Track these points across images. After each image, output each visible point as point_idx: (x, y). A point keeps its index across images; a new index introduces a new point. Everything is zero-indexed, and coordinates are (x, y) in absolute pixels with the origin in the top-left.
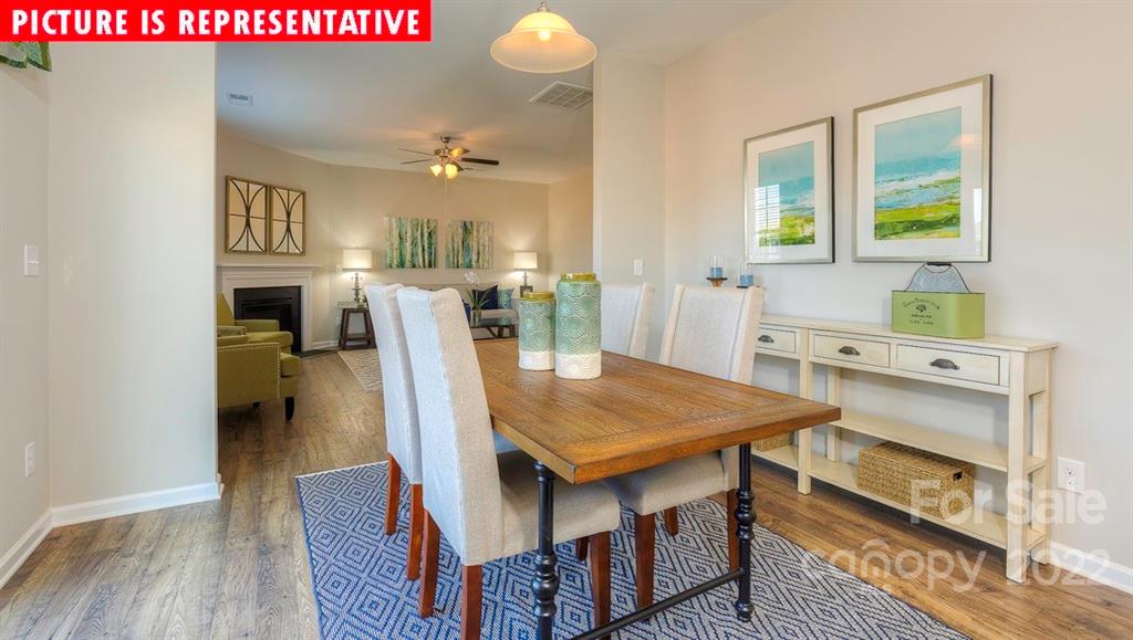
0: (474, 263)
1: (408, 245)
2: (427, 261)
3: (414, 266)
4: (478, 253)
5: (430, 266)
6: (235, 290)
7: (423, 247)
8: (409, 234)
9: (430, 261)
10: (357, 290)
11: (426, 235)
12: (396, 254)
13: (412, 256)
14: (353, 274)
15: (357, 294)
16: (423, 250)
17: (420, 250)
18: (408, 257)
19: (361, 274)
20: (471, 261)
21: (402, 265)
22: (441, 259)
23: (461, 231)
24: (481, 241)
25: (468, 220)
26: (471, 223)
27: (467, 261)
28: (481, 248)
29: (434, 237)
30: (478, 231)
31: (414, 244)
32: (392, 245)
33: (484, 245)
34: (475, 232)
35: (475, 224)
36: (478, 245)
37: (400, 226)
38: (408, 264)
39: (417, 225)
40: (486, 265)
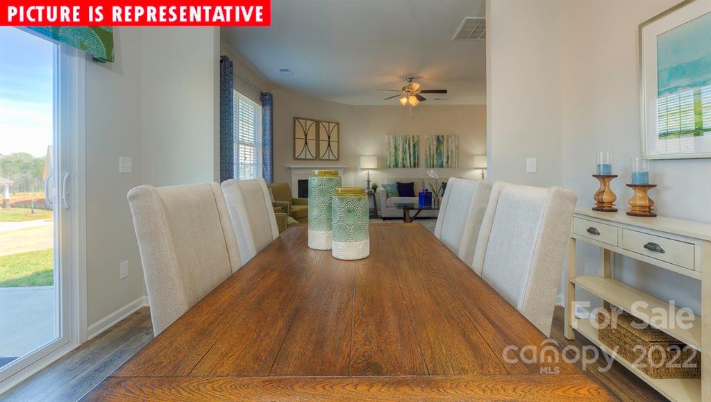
0: (444, 164)
1: (400, 153)
2: (412, 164)
3: (404, 167)
4: (448, 157)
5: (415, 166)
6: (299, 181)
7: (410, 154)
8: (401, 146)
9: (414, 163)
10: (369, 182)
11: (412, 146)
12: (393, 159)
13: (403, 159)
14: (366, 172)
15: (369, 184)
16: (410, 156)
17: (408, 156)
18: (400, 161)
19: (371, 172)
20: (442, 162)
21: (396, 166)
22: (422, 162)
23: (435, 142)
24: (450, 148)
25: (440, 135)
26: (443, 137)
27: (440, 162)
28: (450, 154)
29: (417, 147)
30: (448, 142)
31: (404, 152)
32: (390, 153)
33: (452, 151)
34: (445, 143)
35: (445, 137)
36: (448, 151)
37: (395, 141)
38: (400, 165)
39: (406, 140)
40: (453, 165)
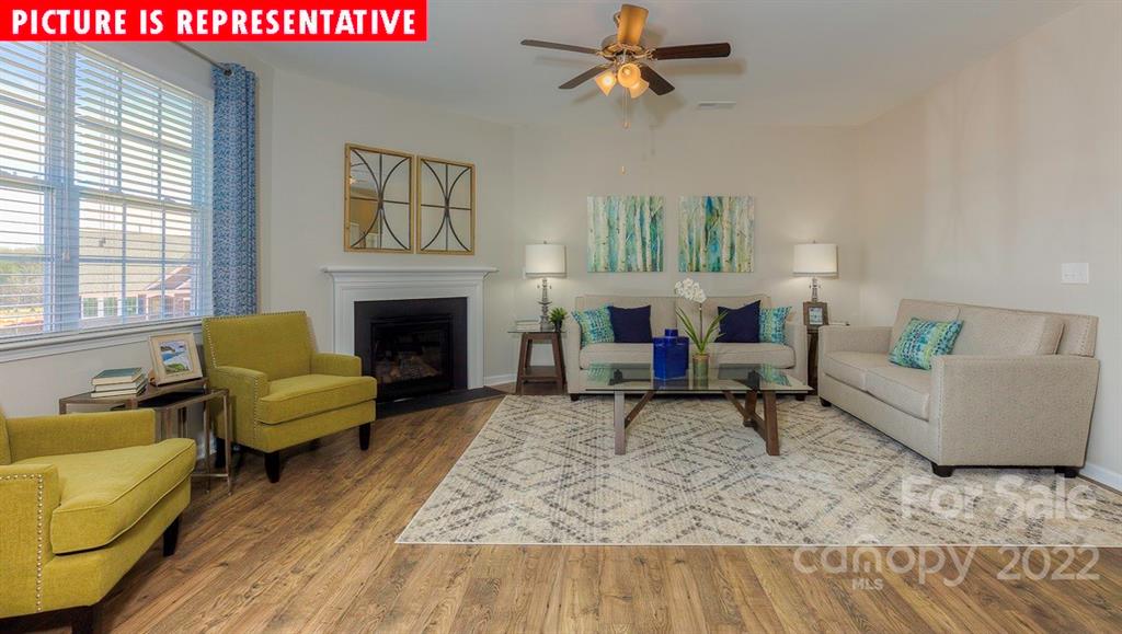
0: (724, 264)
1: (621, 237)
2: (649, 263)
3: (629, 269)
4: (732, 247)
5: (654, 269)
6: (356, 303)
7: (643, 239)
8: (623, 221)
9: (654, 262)
10: (545, 303)
11: (648, 221)
12: (603, 250)
13: (627, 253)
14: (540, 282)
15: (545, 310)
16: (644, 244)
17: (639, 244)
18: (621, 256)
19: (550, 281)
20: (719, 259)
21: (611, 267)
22: (671, 258)
23: (702, 213)
24: (738, 227)
25: (714, 194)
26: (720, 200)
27: (713, 260)
28: (737, 240)
29: (659, 225)
30: (731, 211)
31: (630, 236)
32: (598, 237)
33: (741, 233)
34: (726, 214)
35: (726, 201)
36: (732, 232)
37: (610, 209)
38: (621, 266)
39: (635, 208)
40: (744, 265)
